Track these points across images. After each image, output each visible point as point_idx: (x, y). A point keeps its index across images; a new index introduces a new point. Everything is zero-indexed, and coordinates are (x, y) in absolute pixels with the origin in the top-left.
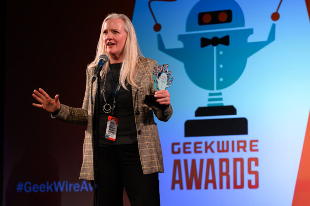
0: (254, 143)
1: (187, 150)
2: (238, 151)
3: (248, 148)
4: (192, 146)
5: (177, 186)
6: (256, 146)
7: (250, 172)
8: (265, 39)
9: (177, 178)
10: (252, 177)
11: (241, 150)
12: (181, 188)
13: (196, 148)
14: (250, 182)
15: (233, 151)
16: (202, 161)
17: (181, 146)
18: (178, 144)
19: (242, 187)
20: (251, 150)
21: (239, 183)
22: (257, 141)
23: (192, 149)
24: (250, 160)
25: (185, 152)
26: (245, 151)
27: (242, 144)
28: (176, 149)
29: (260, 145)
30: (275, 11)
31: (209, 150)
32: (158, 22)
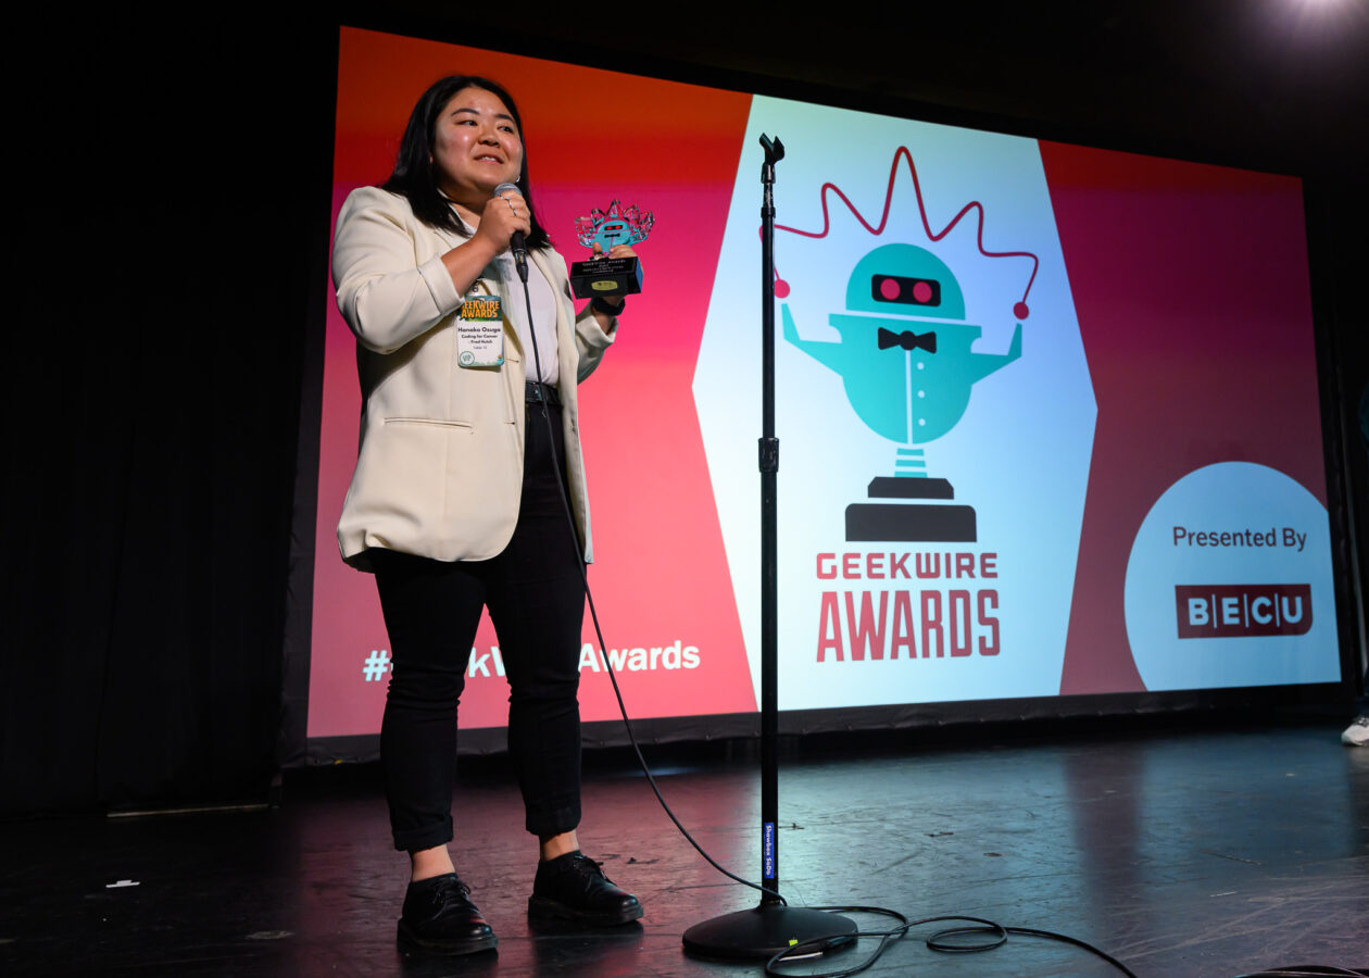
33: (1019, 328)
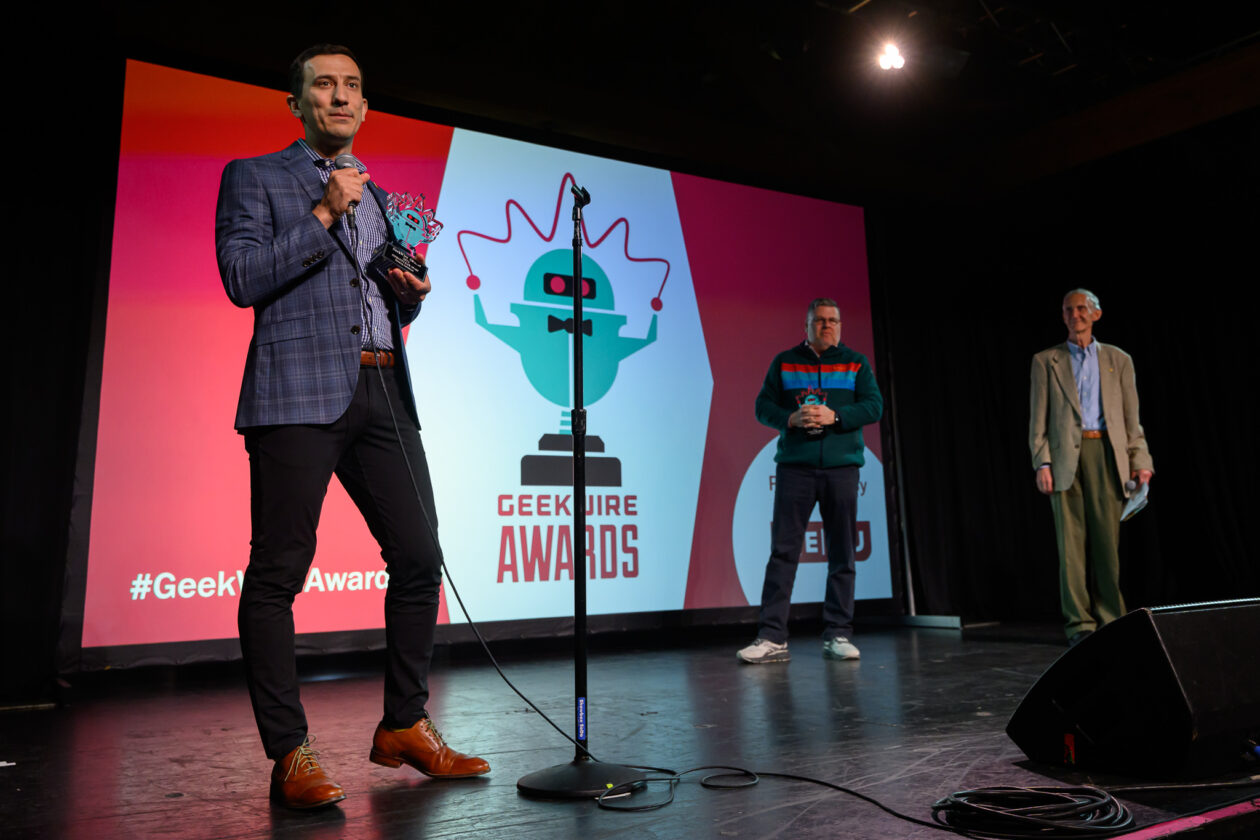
0: (630, 502)
1: (525, 509)
2: (608, 513)
3: (622, 509)
4: (534, 502)
5: (508, 575)
6: (633, 505)
7: (626, 549)
8: (644, 336)
9: (508, 561)
10: (629, 558)
11: (612, 511)
12: (515, 579)
13: (540, 505)
14: (625, 565)
15: (600, 513)
16: (550, 529)
17: (515, 502)
18: (510, 497)
19: (613, 574)
20: (628, 513)
21: (609, 569)
22: (634, 498)
23: (534, 508)
24: (626, 528)
25: (522, 513)
26: (618, 513)
27: (613, 502)
28: (506, 508)
29: (639, 505)
30: (656, 296)
31: (562, 510)
32: (474, 273)
33: (655, 318)
